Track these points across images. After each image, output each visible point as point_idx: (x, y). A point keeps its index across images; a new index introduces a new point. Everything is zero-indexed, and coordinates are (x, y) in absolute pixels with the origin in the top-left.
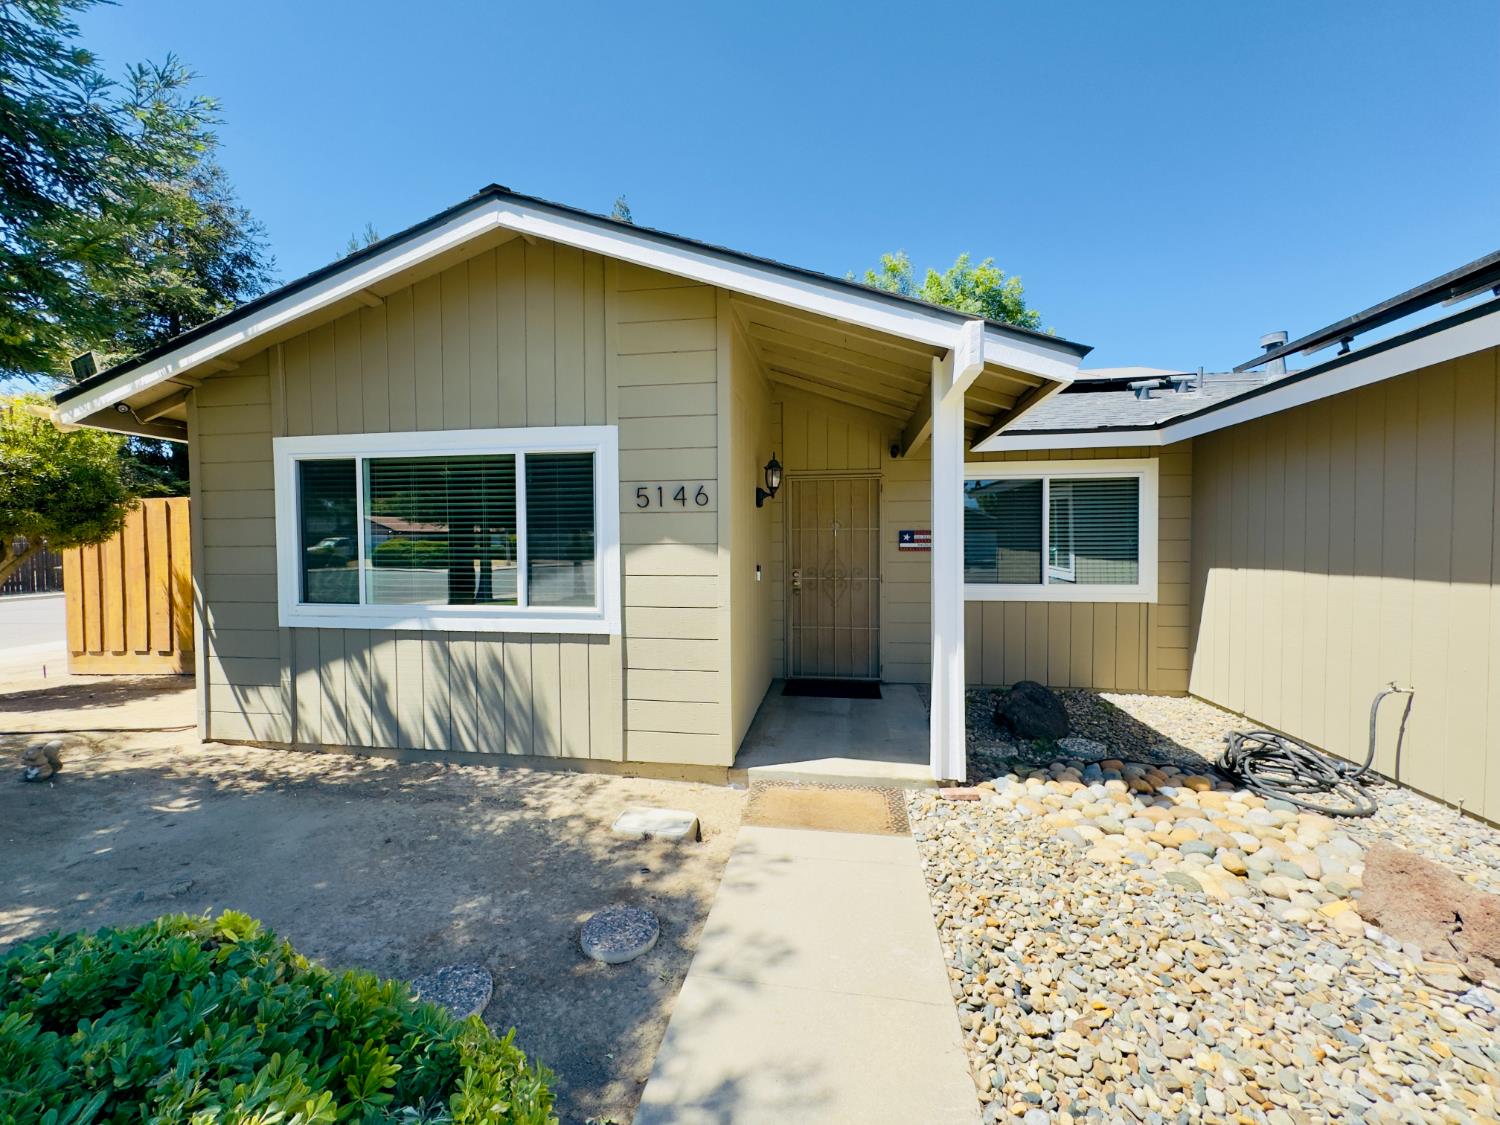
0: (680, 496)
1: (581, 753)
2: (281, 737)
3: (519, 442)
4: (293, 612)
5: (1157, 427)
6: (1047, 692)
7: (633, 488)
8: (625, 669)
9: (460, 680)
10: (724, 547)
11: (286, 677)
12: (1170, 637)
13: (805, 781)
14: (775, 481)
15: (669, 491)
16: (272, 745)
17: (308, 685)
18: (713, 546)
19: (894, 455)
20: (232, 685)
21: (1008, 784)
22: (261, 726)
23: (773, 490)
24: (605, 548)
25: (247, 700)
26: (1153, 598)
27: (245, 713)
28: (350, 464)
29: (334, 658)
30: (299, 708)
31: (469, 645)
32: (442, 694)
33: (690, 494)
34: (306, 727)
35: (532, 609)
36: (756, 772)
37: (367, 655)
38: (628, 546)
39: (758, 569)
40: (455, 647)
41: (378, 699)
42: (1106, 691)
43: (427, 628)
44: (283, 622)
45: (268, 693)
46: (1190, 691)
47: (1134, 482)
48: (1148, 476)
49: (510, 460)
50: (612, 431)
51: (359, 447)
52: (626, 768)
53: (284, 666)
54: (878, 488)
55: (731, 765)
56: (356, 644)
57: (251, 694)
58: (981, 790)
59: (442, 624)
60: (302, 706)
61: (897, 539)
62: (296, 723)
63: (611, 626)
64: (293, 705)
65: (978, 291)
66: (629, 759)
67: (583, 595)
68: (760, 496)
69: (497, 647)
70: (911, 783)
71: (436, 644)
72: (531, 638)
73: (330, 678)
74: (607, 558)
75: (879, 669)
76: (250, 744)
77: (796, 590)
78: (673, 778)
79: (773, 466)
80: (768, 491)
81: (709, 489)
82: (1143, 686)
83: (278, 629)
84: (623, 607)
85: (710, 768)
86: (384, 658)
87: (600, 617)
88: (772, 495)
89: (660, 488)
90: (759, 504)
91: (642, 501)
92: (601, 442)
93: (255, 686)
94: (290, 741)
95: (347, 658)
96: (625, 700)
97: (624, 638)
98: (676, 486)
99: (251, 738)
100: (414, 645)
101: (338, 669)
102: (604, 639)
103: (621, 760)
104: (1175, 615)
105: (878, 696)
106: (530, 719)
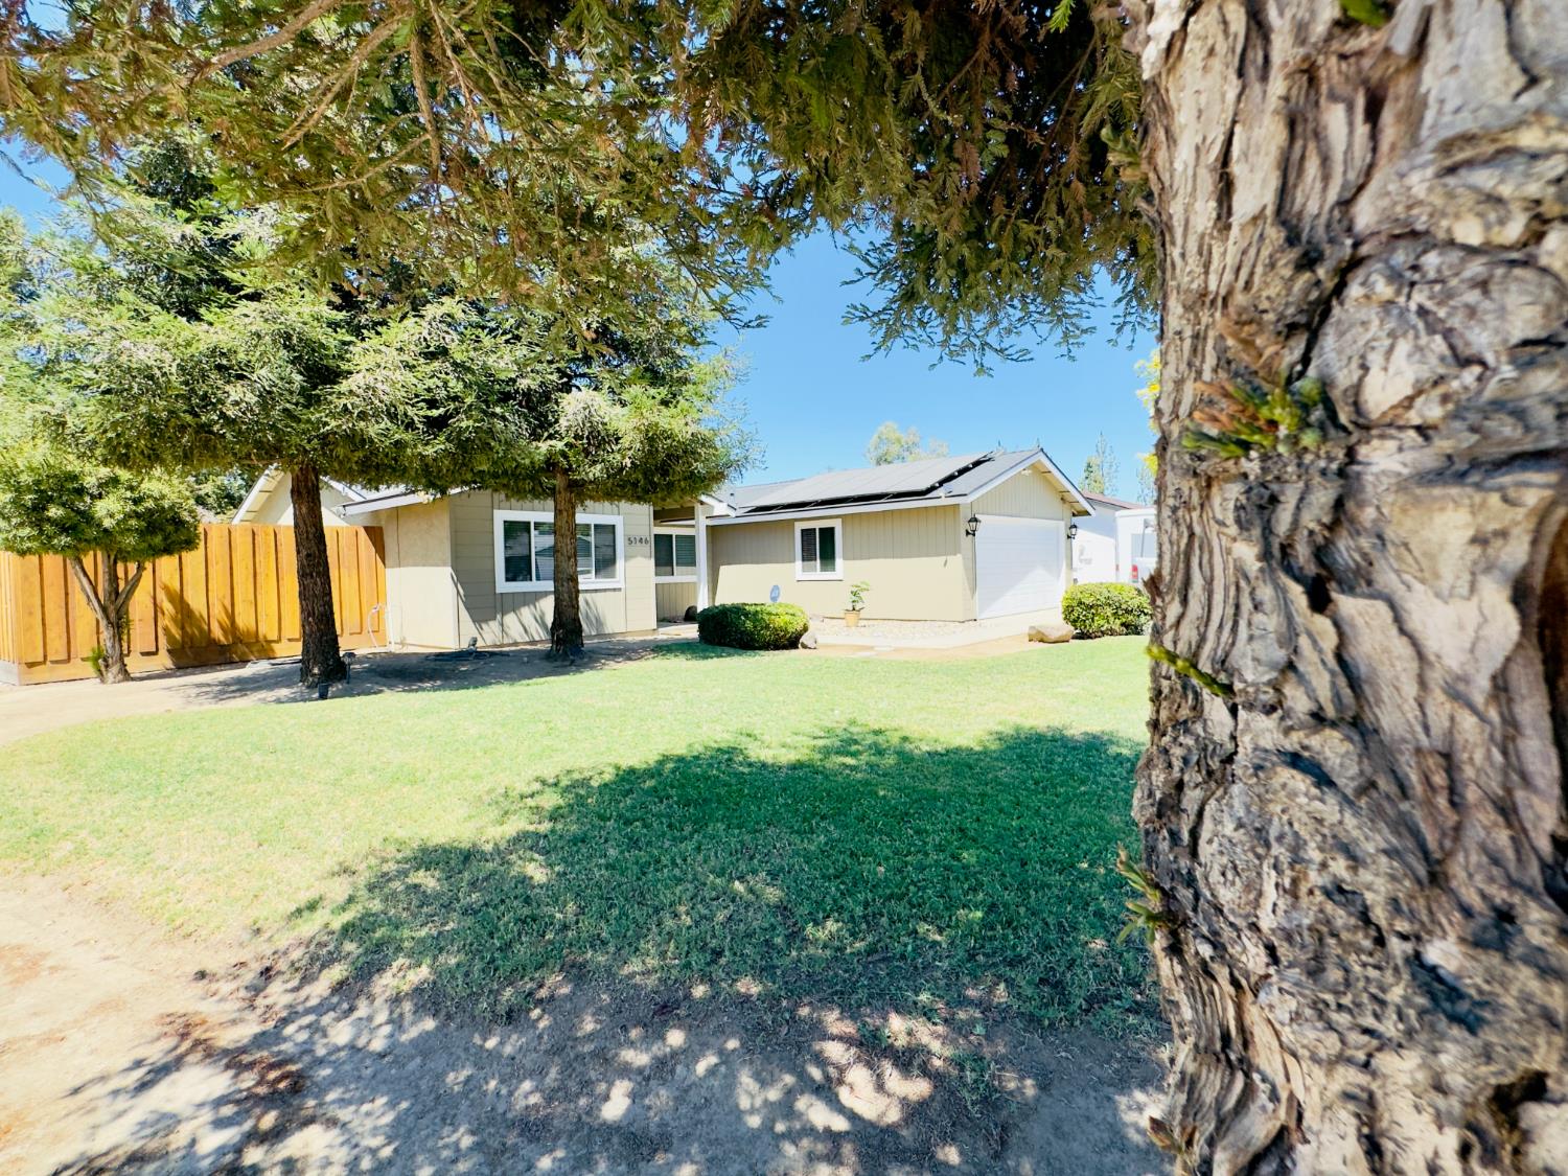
0: (641, 541)
2: (498, 641)
3: (592, 519)
4: (503, 585)
7: (627, 537)
8: (626, 600)
11: (500, 615)
15: (638, 539)
17: (510, 619)
18: (650, 557)
20: (473, 621)
22: (488, 637)
24: (620, 559)
27: (480, 633)
28: (529, 523)
29: (521, 605)
33: (643, 540)
34: (509, 636)
35: (596, 580)
37: (537, 603)
38: (627, 558)
44: (498, 591)
45: (491, 623)
49: (590, 525)
50: (621, 518)
51: (532, 517)
52: (627, 634)
53: (498, 611)
55: (655, 628)
57: (482, 625)
60: (506, 627)
63: (621, 585)
64: (502, 628)
66: (628, 631)
67: (613, 576)
72: (596, 591)
73: (520, 614)
74: (620, 563)
78: (640, 636)
81: (648, 539)
83: (495, 594)
84: (625, 578)
85: (650, 630)
86: (543, 603)
87: (619, 582)
89: (635, 538)
91: (630, 544)
92: (618, 523)
93: (486, 621)
95: (528, 605)
96: (626, 610)
97: (625, 588)
98: (640, 537)
99: (483, 644)
101: (523, 609)
102: (620, 590)
106: (598, 620)
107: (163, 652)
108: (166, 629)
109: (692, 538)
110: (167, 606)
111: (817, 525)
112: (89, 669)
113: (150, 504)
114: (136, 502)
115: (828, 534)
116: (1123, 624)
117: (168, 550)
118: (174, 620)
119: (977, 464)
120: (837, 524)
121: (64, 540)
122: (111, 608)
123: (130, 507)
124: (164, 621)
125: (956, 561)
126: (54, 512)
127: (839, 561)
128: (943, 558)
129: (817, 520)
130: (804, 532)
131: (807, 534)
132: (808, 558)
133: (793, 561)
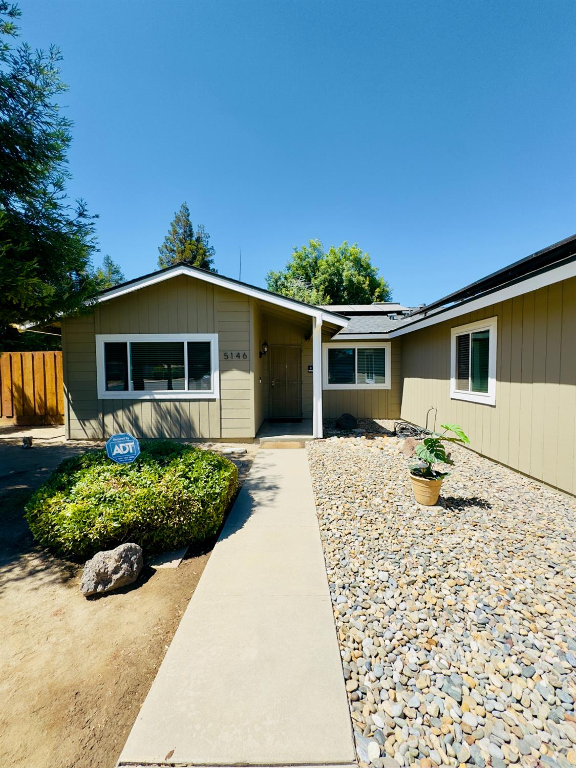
0: (238, 356)
1: (206, 436)
2: (98, 436)
3: (185, 338)
4: (103, 393)
5: (387, 333)
6: (351, 416)
7: (223, 353)
8: (221, 409)
10: (252, 371)
11: (101, 416)
12: (394, 401)
13: (277, 440)
14: (266, 349)
15: (235, 354)
16: (94, 439)
17: (109, 420)
18: (248, 371)
19: (306, 340)
20: (79, 420)
21: (334, 439)
22: (90, 432)
23: (265, 352)
24: (215, 371)
25: (85, 425)
26: (390, 388)
27: (84, 429)
28: (125, 344)
29: (119, 409)
30: (105, 427)
31: (168, 404)
32: (158, 419)
33: (241, 355)
34: (108, 433)
35: (190, 391)
36: (262, 439)
37: (131, 408)
39: (260, 379)
40: (162, 404)
41: (135, 422)
42: (375, 419)
43: (152, 398)
44: (99, 397)
45: (93, 422)
46: (401, 418)
47: (384, 349)
48: (388, 347)
49: (183, 343)
50: (216, 335)
51: (129, 339)
52: (221, 440)
53: (101, 412)
54: (301, 351)
55: (254, 437)
56: (126, 405)
57: (87, 423)
58: (327, 440)
59: (157, 397)
60: (107, 426)
61: (307, 368)
62: (104, 432)
63: (216, 396)
64: (103, 426)
65: (351, 258)
66: (222, 437)
67: (208, 387)
68: (261, 354)
69: (177, 404)
70: (307, 439)
71: (155, 403)
72: (189, 400)
73: (117, 416)
74: (215, 375)
75: (302, 414)
76: (86, 440)
77: (273, 387)
78: (236, 443)
79: (265, 344)
80: (263, 352)
81: (247, 354)
82: (387, 417)
83: (97, 399)
84: (220, 390)
85: (248, 438)
86: (137, 409)
87: (213, 393)
88: (265, 354)
89: (232, 353)
90: (260, 357)
91: (226, 357)
92: (213, 339)
93: (88, 420)
94: (102, 437)
95: (123, 409)
96: (221, 419)
97: (220, 399)
98: (237, 352)
99: (87, 438)
100: (149, 404)
101: (120, 413)
102: (214, 400)
103: (219, 437)
104: (396, 393)
105: (301, 422)
106: (190, 427)
107: (15, 417)
108: (15, 405)
110: (16, 394)
111: (472, 328)
115: (481, 343)
120: (491, 324)
124: (15, 403)
127: (492, 382)
129: (471, 322)
130: (461, 339)
131: (462, 344)
132: (462, 375)
133: (448, 378)
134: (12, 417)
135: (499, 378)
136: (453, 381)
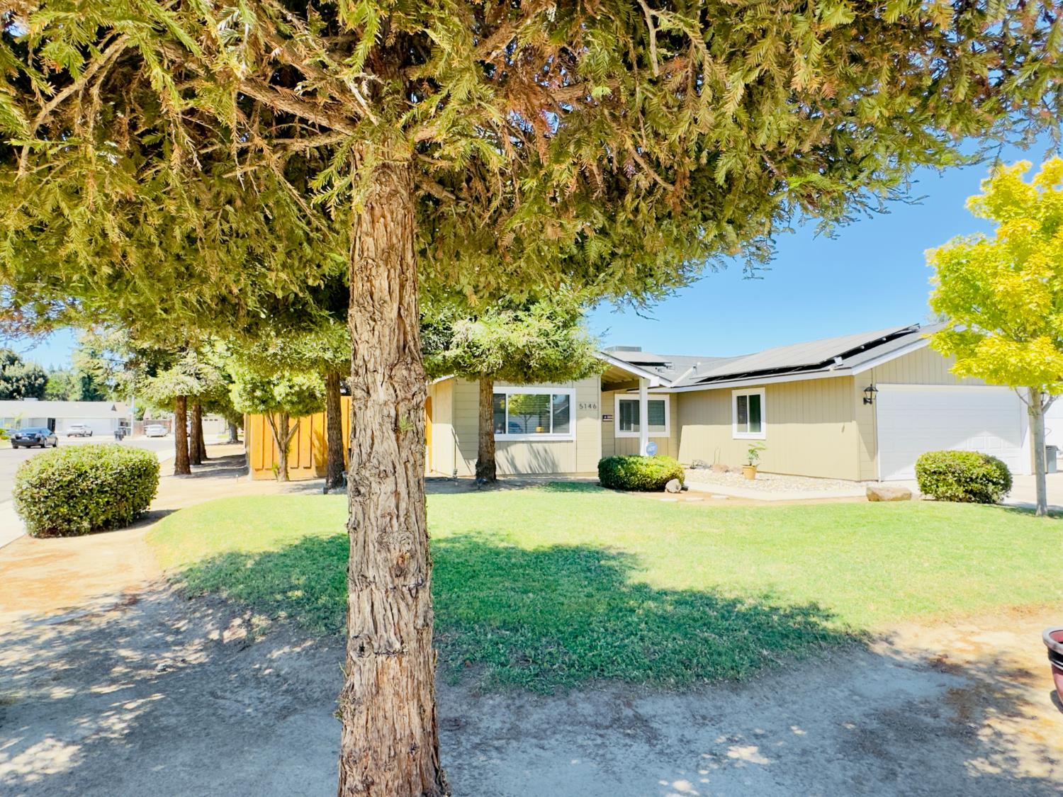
0: (590, 407)
1: (566, 471)
3: (552, 392)
7: (579, 404)
8: (577, 449)
9: (536, 454)
12: (673, 446)
15: (587, 405)
18: (597, 419)
20: (464, 459)
24: (573, 418)
25: (469, 464)
26: (669, 436)
27: (468, 468)
28: (504, 395)
29: (498, 450)
31: (537, 445)
32: (530, 459)
33: (592, 406)
35: (554, 434)
37: (509, 449)
38: (578, 418)
40: (533, 445)
43: (526, 440)
47: (664, 402)
48: (667, 399)
49: (549, 396)
50: (574, 390)
51: (508, 390)
52: (576, 474)
56: (504, 446)
57: (471, 462)
59: (531, 439)
63: (573, 438)
66: (577, 471)
67: (567, 431)
69: (545, 444)
71: (528, 445)
72: (553, 442)
74: (573, 422)
76: (469, 477)
81: (596, 404)
84: (577, 433)
86: (513, 449)
87: (571, 436)
89: (584, 404)
91: (582, 408)
92: (573, 393)
93: (473, 459)
95: (502, 450)
96: (577, 457)
97: (576, 441)
99: (470, 475)
100: (525, 445)
101: (499, 453)
102: (572, 442)
103: (575, 472)
104: (673, 441)
106: (554, 463)
107: (313, 467)
109: (637, 403)
110: (316, 443)
111: (748, 393)
112: (272, 474)
113: (297, 388)
114: (291, 387)
115: (755, 400)
116: (966, 491)
117: (308, 412)
118: (319, 451)
119: (891, 338)
120: (761, 392)
121: (262, 407)
122: (282, 443)
123: (288, 390)
124: (315, 451)
125: (852, 427)
126: (258, 393)
127: (763, 424)
128: (841, 425)
129: (748, 388)
130: (739, 398)
131: (741, 399)
132: (742, 421)
133: (731, 423)
134: (310, 468)
135: (768, 422)
136: (735, 425)
